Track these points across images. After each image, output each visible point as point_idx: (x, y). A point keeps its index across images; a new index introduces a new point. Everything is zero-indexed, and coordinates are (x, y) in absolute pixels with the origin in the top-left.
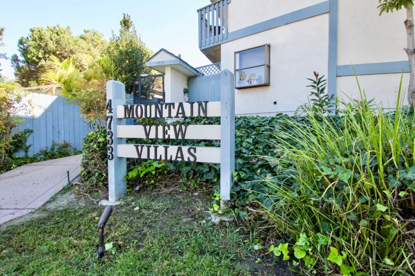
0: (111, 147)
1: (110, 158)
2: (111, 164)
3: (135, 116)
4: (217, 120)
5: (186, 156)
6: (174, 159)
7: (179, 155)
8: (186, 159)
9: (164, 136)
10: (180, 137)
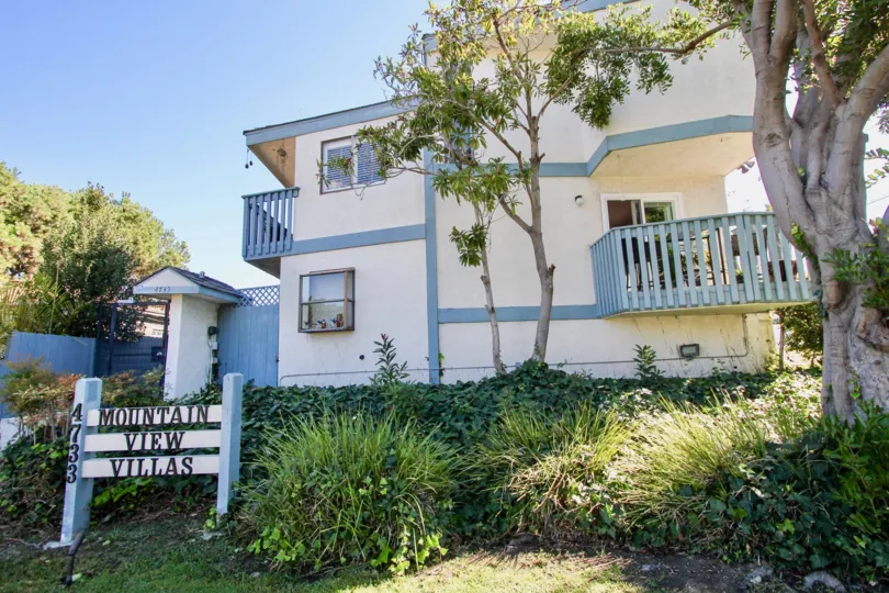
0: (75, 466)
1: (71, 480)
2: (71, 489)
3: (115, 423)
4: (215, 426)
5: (180, 468)
6: (163, 473)
7: (171, 468)
8: (179, 472)
9: (153, 446)
10: (174, 447)
